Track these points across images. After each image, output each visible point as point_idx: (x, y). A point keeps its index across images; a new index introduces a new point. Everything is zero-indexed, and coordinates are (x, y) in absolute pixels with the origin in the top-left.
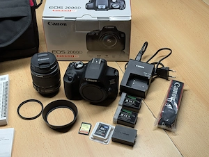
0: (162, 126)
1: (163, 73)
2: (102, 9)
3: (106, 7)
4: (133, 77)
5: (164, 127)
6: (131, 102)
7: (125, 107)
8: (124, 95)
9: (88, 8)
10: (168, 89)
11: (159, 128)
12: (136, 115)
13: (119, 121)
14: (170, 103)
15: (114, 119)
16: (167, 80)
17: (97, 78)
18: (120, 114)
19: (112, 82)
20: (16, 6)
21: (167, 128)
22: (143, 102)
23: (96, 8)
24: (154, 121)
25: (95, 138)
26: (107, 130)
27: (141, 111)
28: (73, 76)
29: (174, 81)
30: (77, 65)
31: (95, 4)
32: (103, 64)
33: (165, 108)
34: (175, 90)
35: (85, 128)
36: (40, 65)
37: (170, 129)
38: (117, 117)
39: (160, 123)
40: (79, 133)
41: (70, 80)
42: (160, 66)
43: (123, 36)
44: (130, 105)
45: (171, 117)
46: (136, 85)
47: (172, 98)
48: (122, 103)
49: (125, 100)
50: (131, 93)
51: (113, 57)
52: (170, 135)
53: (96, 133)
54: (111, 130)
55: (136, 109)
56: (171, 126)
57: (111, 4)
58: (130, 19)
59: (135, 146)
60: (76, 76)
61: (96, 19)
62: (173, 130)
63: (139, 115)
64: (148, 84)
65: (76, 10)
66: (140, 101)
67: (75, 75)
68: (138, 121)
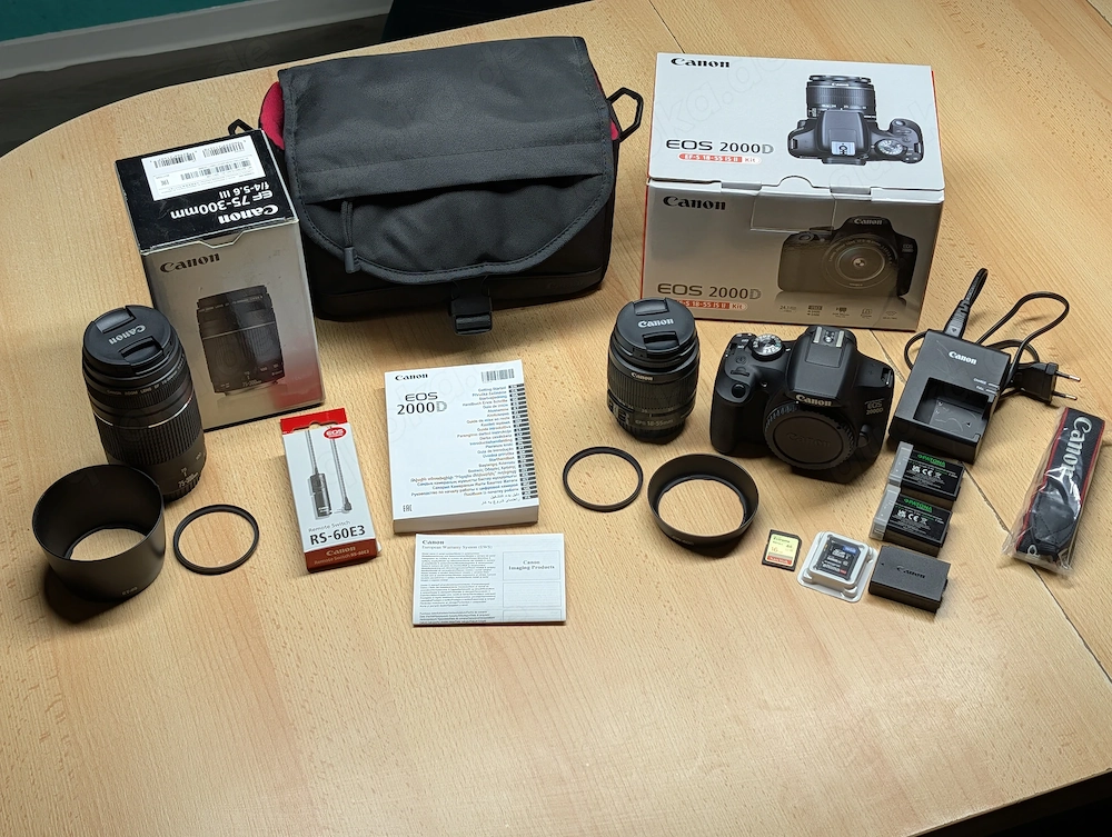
0: (1029, 557)
1: (1035, 382)
2: (843, 159)
3: (858, 151)
4: (936, 391)
5: (1034, 558)
6: (928, 474)
7: (908, 487)
8: (906, 450)
9: (796, 151)
10: (1050, 436)
11: (1017, 561)
12: (946, 517)
13: (891, 534)
14: (1058, 486)
15: (876, 526)
16: (1048, 404)
17: (833, 395)
18: (895, 511)
19: (873, 408)
20: (568, 140)
21: (1044, 563)
22: (965, 475)
23: (823, 154)
24: (1002, 538)
25: (814, 581)
26: (853, 558)
27: (959, 503)
28: (748, 381)
29: (1072, 414)
30: (761, 345)
31: (818, 137)
32: (848, 348)
33: (1039, 499)
34: (1076, 442)
35: (782, 548)
36: (647, 341)
37: (1052, 566)
38: (884, 521)
39: (1021, 547)
40: (765, 563)
41: (737, 392)
42: (1026, 358)
43: (907, 249)
44: (925, 483)
45: (1058, 530)
46: (946, 419)
47: (1063, 469)
48: (899, 477)
49: (909, 466)
50: (929, 443)
51: (865, 314)
52: (1053, 584)
53: (819, 566)
54: (867, 560)
55: (943, 497)
56: (1056, 559)
57: (875, 138)
58: (939, 198)
59: (940, 611)
60: (757, 381)
61: (826, 194)
62: (1063, 569)
63: (954, 520)
64: (986, 417)
65: (757, 158)
66: (959, 471)
67: (755, 377)
68: (950, 535)
